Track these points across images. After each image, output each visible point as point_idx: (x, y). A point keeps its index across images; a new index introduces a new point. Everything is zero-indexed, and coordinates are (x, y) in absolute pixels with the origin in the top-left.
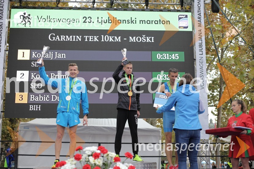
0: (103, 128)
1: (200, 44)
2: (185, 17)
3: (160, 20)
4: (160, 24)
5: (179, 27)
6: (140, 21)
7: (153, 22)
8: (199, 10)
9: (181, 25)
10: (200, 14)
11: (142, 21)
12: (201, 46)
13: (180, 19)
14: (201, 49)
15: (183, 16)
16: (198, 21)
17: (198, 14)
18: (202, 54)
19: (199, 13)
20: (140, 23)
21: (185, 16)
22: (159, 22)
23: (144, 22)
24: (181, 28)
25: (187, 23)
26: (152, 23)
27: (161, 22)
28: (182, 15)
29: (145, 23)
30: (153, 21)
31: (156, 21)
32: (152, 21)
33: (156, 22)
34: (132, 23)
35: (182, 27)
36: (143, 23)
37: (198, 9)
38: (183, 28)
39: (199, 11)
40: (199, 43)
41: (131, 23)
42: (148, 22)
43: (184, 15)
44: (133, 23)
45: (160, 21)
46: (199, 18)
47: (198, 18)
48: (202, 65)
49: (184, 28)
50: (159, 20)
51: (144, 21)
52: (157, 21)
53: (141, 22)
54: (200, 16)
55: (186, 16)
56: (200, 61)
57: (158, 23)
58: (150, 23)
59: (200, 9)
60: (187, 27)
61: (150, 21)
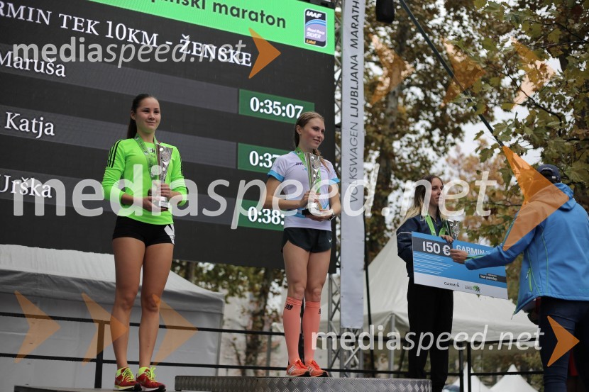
0: (73, 282)
1: (354, 90)
2: (319, 18)
3: (262, 12)
4: (262, 21)
5: (306, 39)
6: (215, 5)
7: (247, 14)
8: (356, 7)
9: (310, 35)
10: (357, 16)
11: (219, 4)
12: (354, 96)
13: (308, 19)
14: (355, 102)
15: (315, 14)
16: (352, 33)
17: (353, 17)
18: (357, 116)
19: (355, 14)
20: (215, 10)
21: (319, 15)
22: (259, 17)
23: (223, 9)
24: (310, 42)
25: (323, 33)
26: (243, 17)
27: (265, 18)
28: (314, 12)
29: (226, 13)
30: (246, 11)
31: (251, 12)
32: (244, 11)
33: (253, 16)
34: (195, 5)
35: (313, 41)
36: (220, 12)
37: (354, 4)
38: (315, 42)
39: (355, 9)
40: (352, 88)
41: (193, 6)
42: (235, 12)
43: (317, 13)
44: (198, 7)
45: (262, 15)
46: (354, 25)
47: (353, 27)
48: (354, 143)
49: (316, 44)
50: (259, 12)
51: (225, 6)
52: (256, 14)
53: (218, 7)
54: (356, 23)
55: (323, 17)
56: (352, 131)
57: (256, 20)
58: (238, 15)
59: (358, 5)
60: (322, 44)
61: (238, 10)
